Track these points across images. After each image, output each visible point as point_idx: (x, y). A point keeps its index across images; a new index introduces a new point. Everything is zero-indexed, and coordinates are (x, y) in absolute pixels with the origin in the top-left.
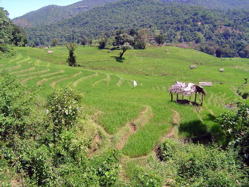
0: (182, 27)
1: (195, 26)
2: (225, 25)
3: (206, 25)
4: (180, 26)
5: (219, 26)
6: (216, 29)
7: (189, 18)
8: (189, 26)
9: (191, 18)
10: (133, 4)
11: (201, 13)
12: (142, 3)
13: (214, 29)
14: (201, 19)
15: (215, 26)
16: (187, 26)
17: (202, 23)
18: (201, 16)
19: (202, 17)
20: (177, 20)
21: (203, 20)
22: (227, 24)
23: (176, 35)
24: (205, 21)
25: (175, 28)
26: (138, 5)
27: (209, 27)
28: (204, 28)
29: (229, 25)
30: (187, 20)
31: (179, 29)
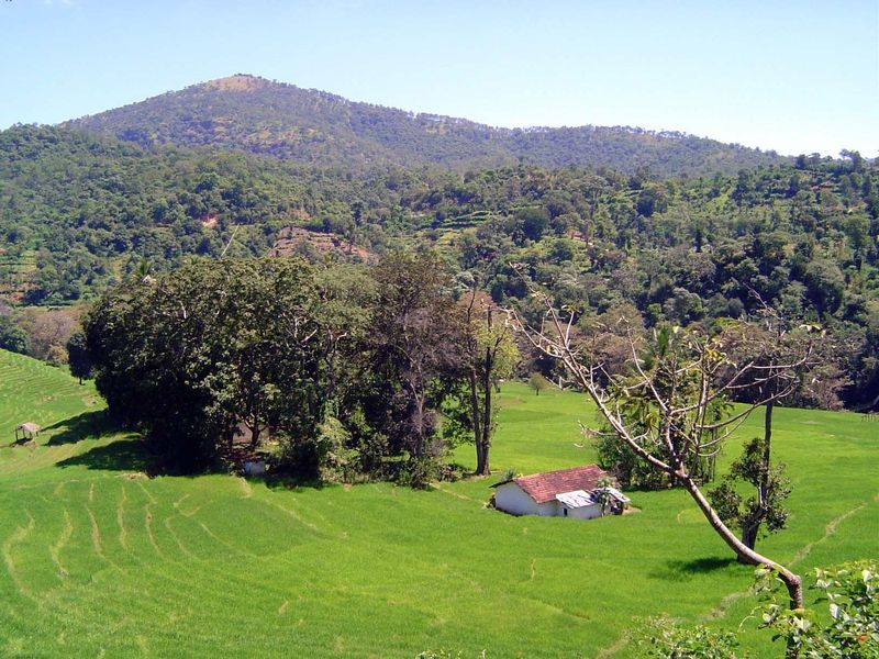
0: (135, 239)
1: (188, 234)
2: (309, 228)
3: (235, 229)
4: (128, 235)
5: (284, 232)
6: (270, 244)
7: (171, 203)
8: (162, 232)
9: (183, 200)
10: (14, 152)
11: (225, 183)
12: (52, 146)
13: (263, 244)
14: (222, 202)
15: (268, 231)
16: (153, 235)
17: (220, 222)
18: (222, 194)
19: (225, 196)
20: (124, 210)
21: (229, 207)
22: (318, 221)
23: (100, 271)
24: (237, 211)
25: (107, 242)
26: (32, 156)
27: (246, 238)
28: (224, 239)
29: (326, 227)
30: (163, 209)
31: (120, 247)
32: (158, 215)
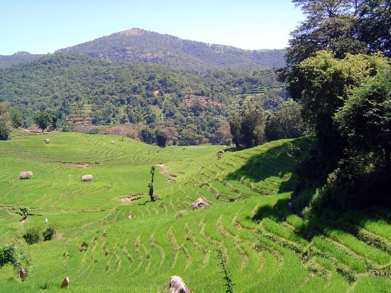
0: (128, 100)
1: (148, 97)
2: (196, 94)
3: (167, 95)
4: (125, 98)
5: (186, 96)
6: (181, 101)
7: (139, 85)
8: (139, 97)
9: (144, 84)
11: (159, 77)
12: (73, 61)
13: (179, 101)
14: (159, 85)
15: (180, 96)
16: (135, 98)
17: (160, 92)
18: (158, 81)
19: (160, 82)
20: (121, 88)
21: (162, 86)
22: (199, 92)
23: (117, 112)
24: (166, 88)
25: (117, 101)
26: (67, 65)
27: (171, 98)
28: (162, 99)
29: (202, 94)
30: (137, 87)
31: (122, 102)
32: (135, 90)
